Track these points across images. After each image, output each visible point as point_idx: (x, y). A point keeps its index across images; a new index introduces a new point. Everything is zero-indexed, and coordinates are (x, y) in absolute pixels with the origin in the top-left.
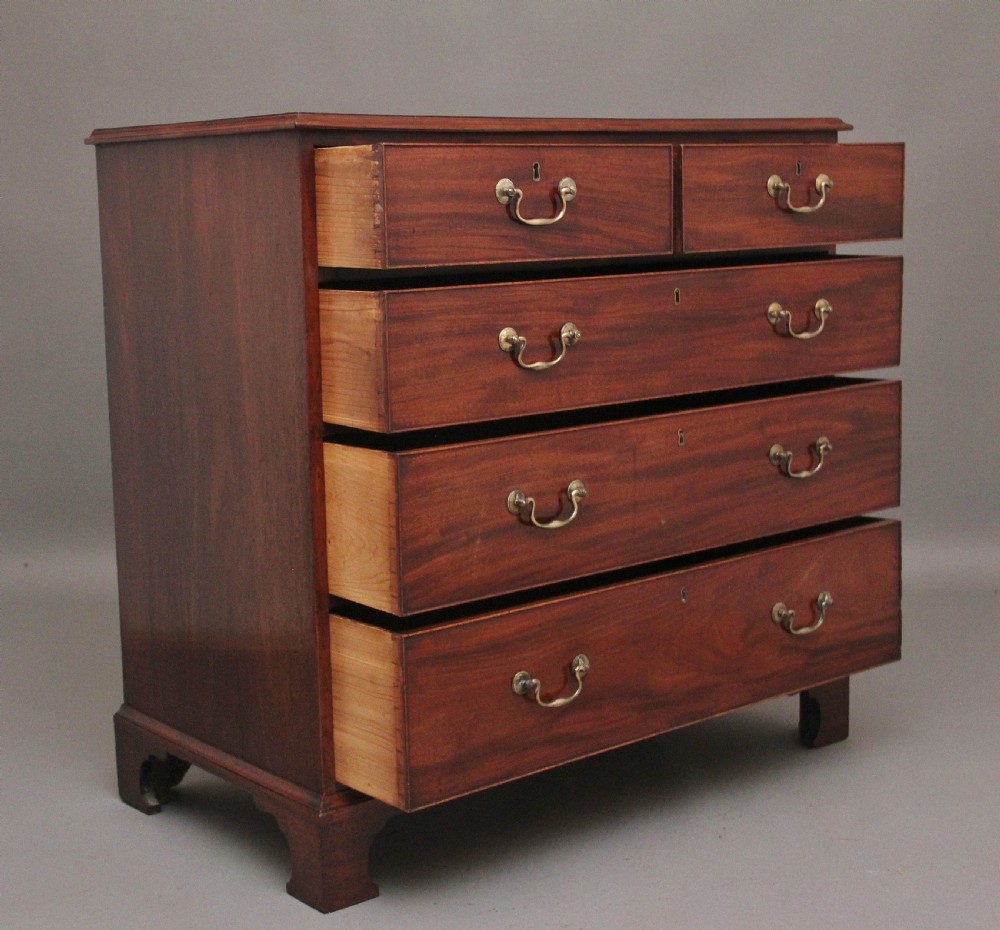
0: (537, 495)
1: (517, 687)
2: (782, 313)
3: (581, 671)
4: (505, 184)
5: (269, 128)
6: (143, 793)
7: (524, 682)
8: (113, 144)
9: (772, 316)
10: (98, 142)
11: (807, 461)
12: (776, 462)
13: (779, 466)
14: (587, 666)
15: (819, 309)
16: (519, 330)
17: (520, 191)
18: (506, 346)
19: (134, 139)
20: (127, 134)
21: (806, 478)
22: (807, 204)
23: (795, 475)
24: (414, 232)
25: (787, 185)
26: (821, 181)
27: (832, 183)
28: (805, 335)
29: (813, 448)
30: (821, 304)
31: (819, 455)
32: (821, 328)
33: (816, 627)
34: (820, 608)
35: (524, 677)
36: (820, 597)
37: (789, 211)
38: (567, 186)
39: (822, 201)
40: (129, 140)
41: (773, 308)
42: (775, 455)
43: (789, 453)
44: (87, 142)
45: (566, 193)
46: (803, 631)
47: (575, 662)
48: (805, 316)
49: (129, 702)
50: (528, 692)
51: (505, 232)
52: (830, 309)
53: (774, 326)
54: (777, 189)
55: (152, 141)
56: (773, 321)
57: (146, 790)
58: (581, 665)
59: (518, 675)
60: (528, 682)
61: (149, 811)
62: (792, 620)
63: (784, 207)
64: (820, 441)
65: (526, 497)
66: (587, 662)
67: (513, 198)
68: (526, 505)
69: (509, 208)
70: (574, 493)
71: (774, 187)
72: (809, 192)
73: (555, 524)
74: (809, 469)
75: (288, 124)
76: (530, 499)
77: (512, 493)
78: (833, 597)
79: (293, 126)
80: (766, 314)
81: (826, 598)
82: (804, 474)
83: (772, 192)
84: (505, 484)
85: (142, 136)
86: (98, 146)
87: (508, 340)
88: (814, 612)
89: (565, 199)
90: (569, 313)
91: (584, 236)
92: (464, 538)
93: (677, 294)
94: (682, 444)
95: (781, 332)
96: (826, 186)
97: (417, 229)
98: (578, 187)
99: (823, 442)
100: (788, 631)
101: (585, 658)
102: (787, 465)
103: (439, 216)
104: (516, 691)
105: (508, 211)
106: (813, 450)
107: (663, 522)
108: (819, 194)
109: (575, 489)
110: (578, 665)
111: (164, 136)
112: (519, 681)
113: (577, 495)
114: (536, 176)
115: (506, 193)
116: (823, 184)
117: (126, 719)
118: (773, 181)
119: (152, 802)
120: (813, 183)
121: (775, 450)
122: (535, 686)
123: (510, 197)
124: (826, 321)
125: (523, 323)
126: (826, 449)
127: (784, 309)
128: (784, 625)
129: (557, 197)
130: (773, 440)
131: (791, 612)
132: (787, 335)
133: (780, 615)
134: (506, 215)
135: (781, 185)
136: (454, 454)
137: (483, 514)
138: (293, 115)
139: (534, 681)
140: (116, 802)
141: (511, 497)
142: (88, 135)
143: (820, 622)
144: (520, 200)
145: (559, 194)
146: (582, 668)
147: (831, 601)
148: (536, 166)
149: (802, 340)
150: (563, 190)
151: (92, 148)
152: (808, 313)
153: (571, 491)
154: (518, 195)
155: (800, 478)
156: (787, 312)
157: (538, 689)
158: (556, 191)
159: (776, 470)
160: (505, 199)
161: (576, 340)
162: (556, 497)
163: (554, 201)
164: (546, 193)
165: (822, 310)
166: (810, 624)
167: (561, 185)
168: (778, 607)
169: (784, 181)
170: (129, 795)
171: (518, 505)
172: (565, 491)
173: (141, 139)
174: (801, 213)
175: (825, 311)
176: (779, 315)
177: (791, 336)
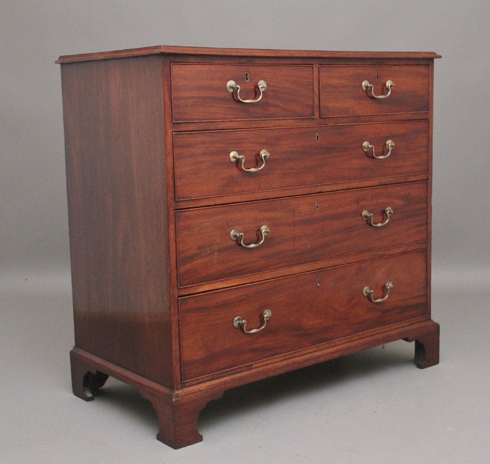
0: (245, 232)
1: (236, 324)
2: (370, 146)
3: (267, 317)
4: (231, 83)
5: (147, 53)
6: (85, 390)
7: (239, 322)
8: (69, 63)
9: (365, 148)
10: (61, 62)
11: (380, 218)
12: (365, 219)
13: (367, 221)
14: (270, 315)
15: (388, 145)
16: (240, 153)
17: (239, 86)
18: (233, 160)
19: (81, 60)
20: (76, 58)
21: (381, 227)
22: (382, 94)
23: (375, 225)
24: (186, 105)
25: (371, 85)
26: (389, 84)
27: (394, 84)
28: (381, 157)
29: (384, 212)
30: (389, 142)
31: (387, 216)
32: (389, 154)
33: (384, 299)
34: (387, 290)
35: (239, 319)
36: (387, 285)
37: (373, 98)
38: (262, 84)
39: (389, 93)
40: (77, 61)
41: (365, 144)
42: (364, 215)
43: (371, 214)
44: (56, 62)
45: (262, 88)
46: (378, 300)
47: (264, 313)
48: (381, 148)
49: (78, 345)
50: (241, 327)
51: (231, 106)
52: (393, 144)
53: (366, 153)
54: (367, 87)
55: (88, 61)
56: (365, 150)
57: (86, 389)
58: (267, 314)
59: (236, 318)
60: (241, 322)
61: (88, 399)
62: (372, 295)
63: (370, 95)
64: (387, 209)
65: (240, 232)
66: (270, 313)
67: (235, 89)
68: (239, 236)
69: (234, 94)
70: (263, 231)
71: (365, 86)
72: (383, 89)
73: (252, 246)
74: (382, 222)
75: (157, 51)
76: (242, 234)
77: (233, 231)
78: (393, 284)
79: (159, 52)
80: (362, 147)
81: (390, 285)
82: (379, 225)
83: (364, 88)
84: (230, 226)
85: (84, 59)
86: (62, 64)
87: (234, 157)
88: (384, 292)
89: (261, 90)
90: (264, 145)
91: (270, 108)
92: (209, 252)
93: (317, 136)
94: (318, 209)
95: (369, 155)
96: (391, 86)
97: (188, 104)
98: (268, 85)
99: (389, 210)
100: (371, 300)
101: (269, 311)
102: (371, 220)
103: (199, 98)
104: (235, 326)
105: (233, 96)
106: (384, 213)
107: (309, 246)
108: (388, 90)
109: (264, 229)
110: (266, 314)
111: (95, 59)
112: (236, 321)
113: (265, 232)
114: (247, 79)
115: (232, 87)
116: (389, 85)
117: (76, 353)
118: (365, 83)
119: (89, 395)
120: (385, 84)
121: (365, 213)
122: (244, 324)
123: (234, 89)
124: (391, 150)
125: (241, 149)
126: (390, 213)
127: (371, 144)
128: (369, 297)
129: (257, 89)
130: (363, 208)
131: (372, 291)
132: (373, 157)
133: (366, 293)
134: (232, 98)
135: (369, 85)
136: (203, 211)
137: (218, 240)
138: (159, 47)
139: (244, 321)
140: (71, 395)
141: (232, 232)
142: (57, 59)
143: (387, 296)
144: (239, 90)
145: (258, 88)
146: (268, 316)
147: (392, 286)
148: (247, 74)
149: (379, 159)
150: (260, 87)
151: (59, 65)
152: (383, 146)
153: (262, 230)
154: (238, 88)
155: (377, 227)
156: (372, 146)
157: (245, 325)
158: (257, 87)
159: (365, 222)
160: (231, 90)
161: (268, 158)
162: (255, 233)
163: (256, 92)
164: (252, 87)
165: (390, 145)
166: (382, 297)
167: (259, 84)
168: (366, 289)
169: (370, 83)
170: (77, 392)
171: (235, 236)
172: (259, 230)
173: (83, 60)
174: (380, 99)
175: (391, 146)
176: (368, 147)
177: (375, 158)
